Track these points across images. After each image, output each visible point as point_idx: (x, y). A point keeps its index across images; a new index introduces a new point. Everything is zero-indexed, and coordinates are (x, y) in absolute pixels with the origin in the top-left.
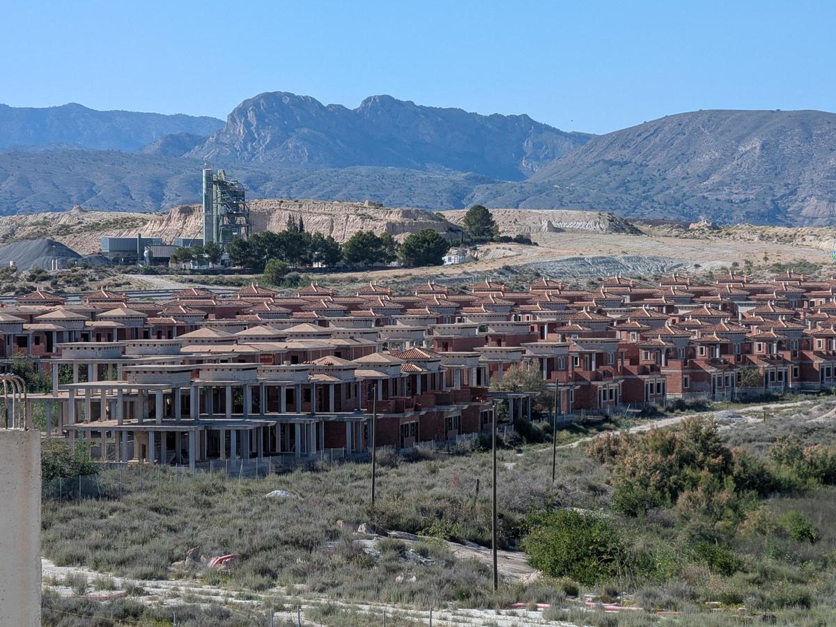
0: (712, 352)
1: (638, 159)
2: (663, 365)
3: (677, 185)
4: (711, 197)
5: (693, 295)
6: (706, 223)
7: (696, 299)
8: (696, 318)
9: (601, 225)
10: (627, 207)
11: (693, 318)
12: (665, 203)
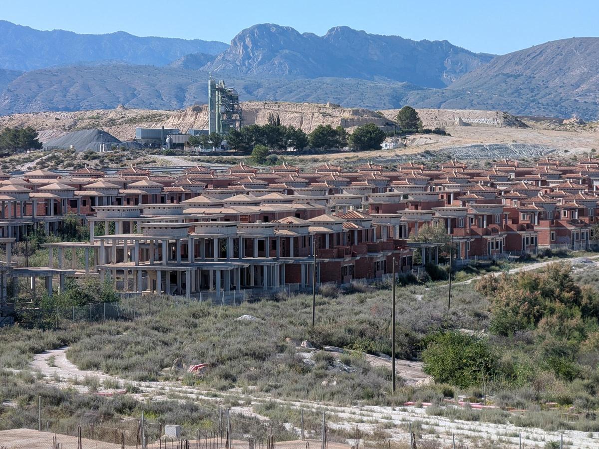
0: (572, 215)
1: (528, 73)
2: (536, 224)
3: (556, 92)
4: (581, 100)
5: (561, 173)
6: (575, 119)
7: (563, 176)
8: (562, 190)
9: (498, 121)
10: (519, 107)
11: (559, 190)
12: (548, 104)
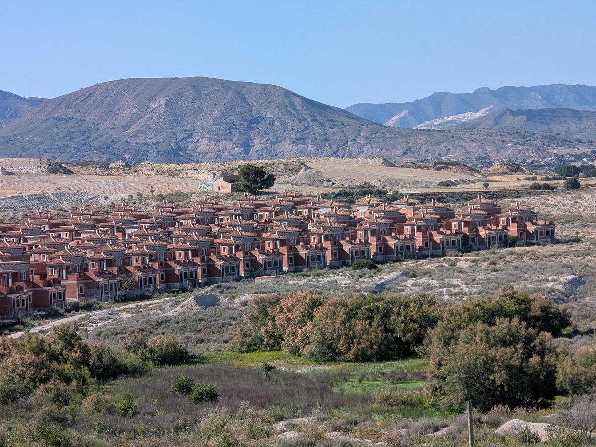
0: (101, 266)
1: (78, 115)
2: (64, 278)
3: (107, 134)
4: (132, 141)
5: (94, 222)
6: (121, 163)
7: (98, 225)
8: (91, 241)
9: (42, 168)
10: (72, 151)
11: (88, 241)
12: (100, 147)
